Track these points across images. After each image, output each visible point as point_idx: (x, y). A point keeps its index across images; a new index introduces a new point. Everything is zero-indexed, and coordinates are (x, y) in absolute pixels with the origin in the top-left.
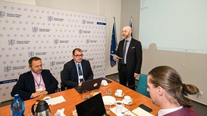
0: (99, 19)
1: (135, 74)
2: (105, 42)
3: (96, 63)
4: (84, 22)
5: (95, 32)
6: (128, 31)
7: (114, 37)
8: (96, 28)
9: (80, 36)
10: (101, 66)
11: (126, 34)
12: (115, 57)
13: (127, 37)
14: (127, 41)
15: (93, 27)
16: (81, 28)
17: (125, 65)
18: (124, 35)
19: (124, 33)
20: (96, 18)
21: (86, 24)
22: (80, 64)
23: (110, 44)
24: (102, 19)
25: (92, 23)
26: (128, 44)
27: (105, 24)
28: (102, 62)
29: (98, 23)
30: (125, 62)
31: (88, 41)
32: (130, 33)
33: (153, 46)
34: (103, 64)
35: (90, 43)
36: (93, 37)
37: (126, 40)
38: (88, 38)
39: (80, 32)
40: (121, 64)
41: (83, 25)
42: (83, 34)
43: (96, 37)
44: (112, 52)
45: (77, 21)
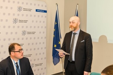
0: (39, 5)
1: (85, 72)
2: (45, 33)
3: (35, 60)
4: (20, 9)
5: (33, 21)
6: (76, 22)
7: (57, 27)
8: (35, 16)
9: (14, 27)
10: (41, 64)
11: (74, 25)
12: (61, 52)
13: (75, 29)
14: (75, 34)
15: (31, 16)
16: (16, 17)
17: (73, 62)
18: (71, 27)
19: (71, 24)
20: (35, 5)
21: (22, 12)
22: (18, 62)
23: (52, 36)
24: (42, 6)
25: (30, 10)
26: (77, 37)
27: (45, 11)
28: (42, 59)
29: (37, 10)
30: (73, 59)
31: (24, 33)
32: (78, 25)
33: (103, 38)
34: (44, 61)
35: (27, 35)
36: (31, 27)
37: (73, 32)
38: (25, 29)
39: (15, 21)
40: (69, 61)
41: (19, 12)
42: (18, 24)
43: (35, 27)
44: (55, 46)
45: (11, 8)
